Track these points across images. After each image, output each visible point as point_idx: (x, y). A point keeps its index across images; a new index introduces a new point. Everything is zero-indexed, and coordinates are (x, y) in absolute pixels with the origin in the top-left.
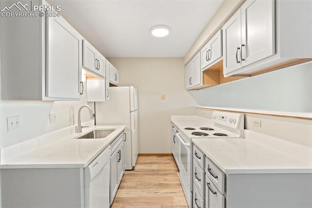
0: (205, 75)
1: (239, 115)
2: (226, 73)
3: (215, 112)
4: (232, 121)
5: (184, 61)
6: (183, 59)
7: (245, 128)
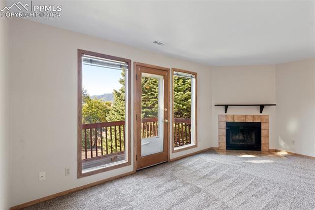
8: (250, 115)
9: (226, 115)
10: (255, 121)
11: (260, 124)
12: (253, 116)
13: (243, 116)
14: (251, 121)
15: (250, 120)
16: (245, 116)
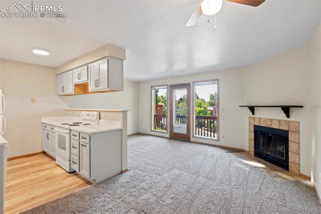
0: (76, 87)
1: (96, 112)
2: (90, 89)
3: (83, 112)
4: (93, 116)
5: (55, 71)
6: (54, 69)
7: (100, 119)
8: (276, 120)
9: (254, 118)
10: (281, 128)
11: (287, 132)
12: (280, 121)
13: (269, 119)
14: (277, 127)
15: (275, 126)
16: (271, 120)
